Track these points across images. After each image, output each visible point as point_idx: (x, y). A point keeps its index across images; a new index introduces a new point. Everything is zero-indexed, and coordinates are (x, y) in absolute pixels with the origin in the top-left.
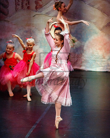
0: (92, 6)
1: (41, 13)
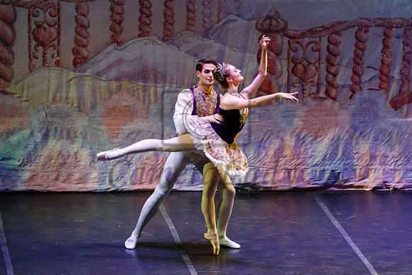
0: (195, 56)
1: (85, 74)
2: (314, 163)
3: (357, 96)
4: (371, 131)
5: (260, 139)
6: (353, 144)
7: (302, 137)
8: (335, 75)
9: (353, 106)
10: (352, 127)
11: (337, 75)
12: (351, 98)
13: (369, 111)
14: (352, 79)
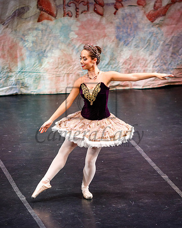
3: (120, 11)
4: (132, 40)
5: (43, 50)
6: (119, 51)
7: (77, 47)
9: (118, 21)
10: (117, 37)
13: (130, 24)
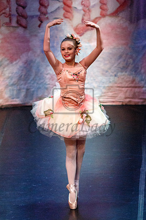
2: (11, 83)
8: (24, 7)
11: (26, 7)
12: (39, 26)
14: (39, 10)
